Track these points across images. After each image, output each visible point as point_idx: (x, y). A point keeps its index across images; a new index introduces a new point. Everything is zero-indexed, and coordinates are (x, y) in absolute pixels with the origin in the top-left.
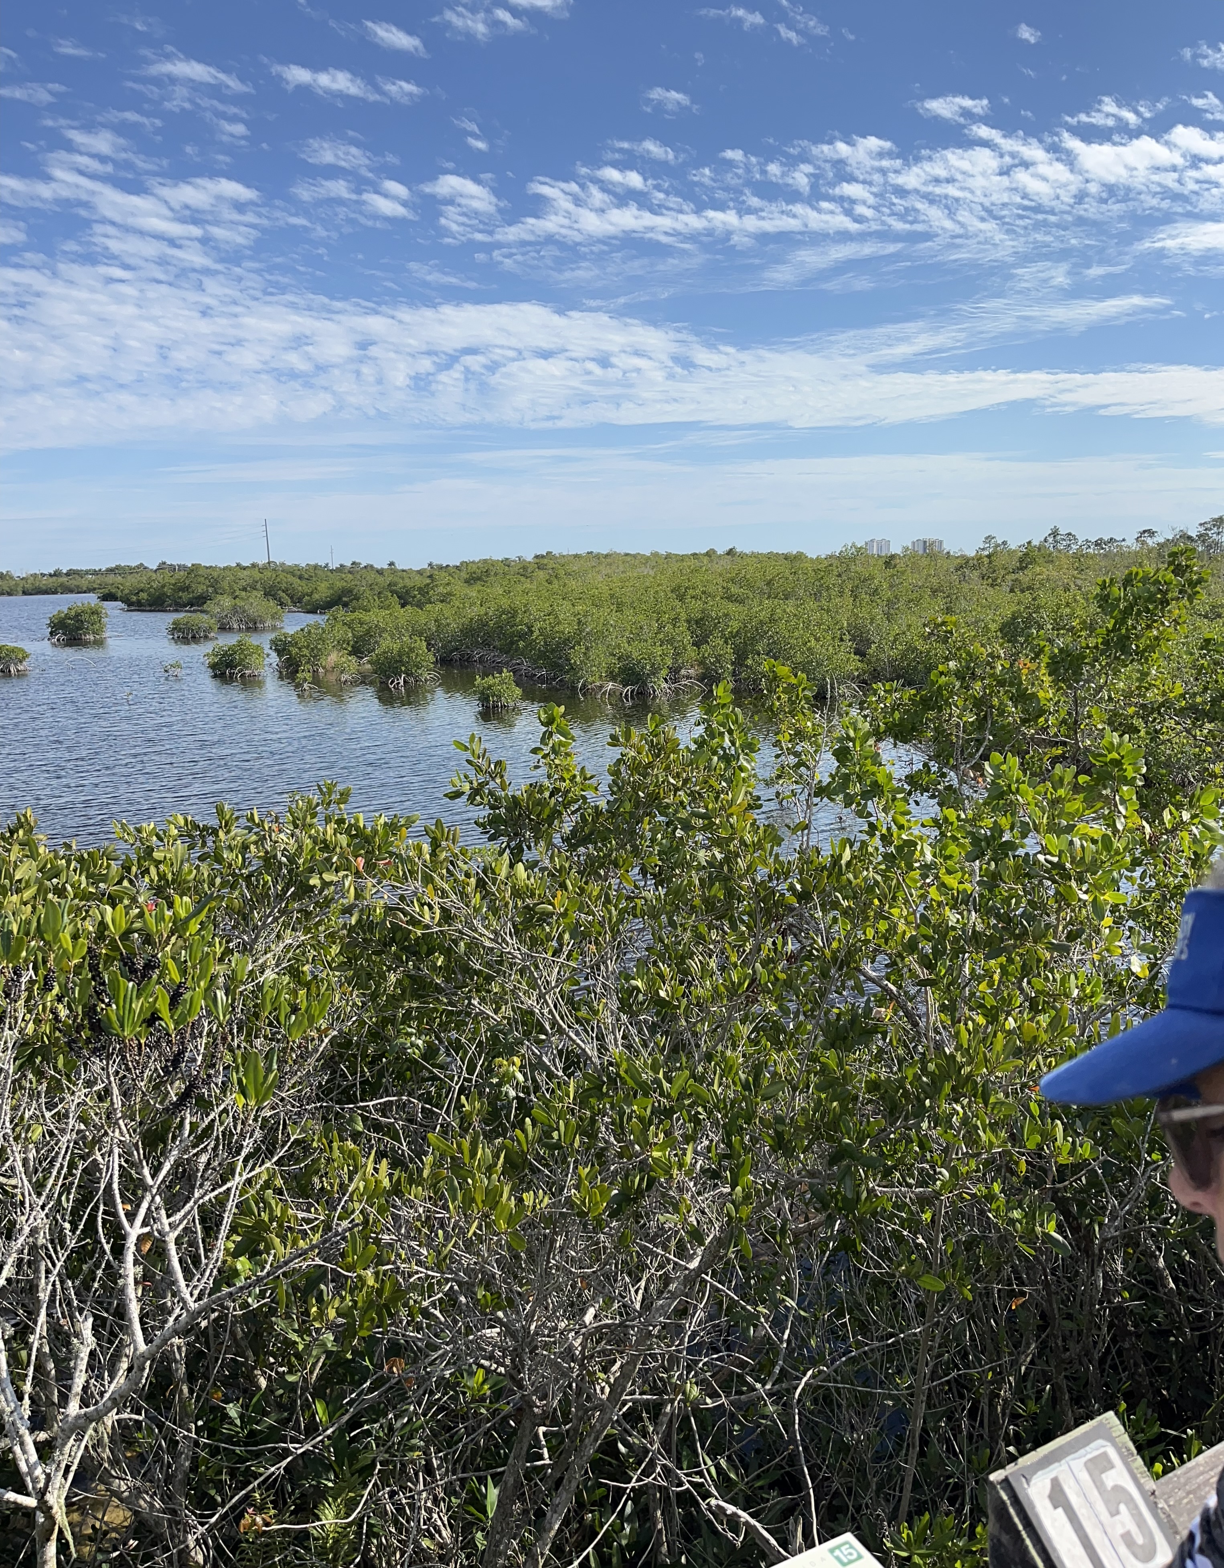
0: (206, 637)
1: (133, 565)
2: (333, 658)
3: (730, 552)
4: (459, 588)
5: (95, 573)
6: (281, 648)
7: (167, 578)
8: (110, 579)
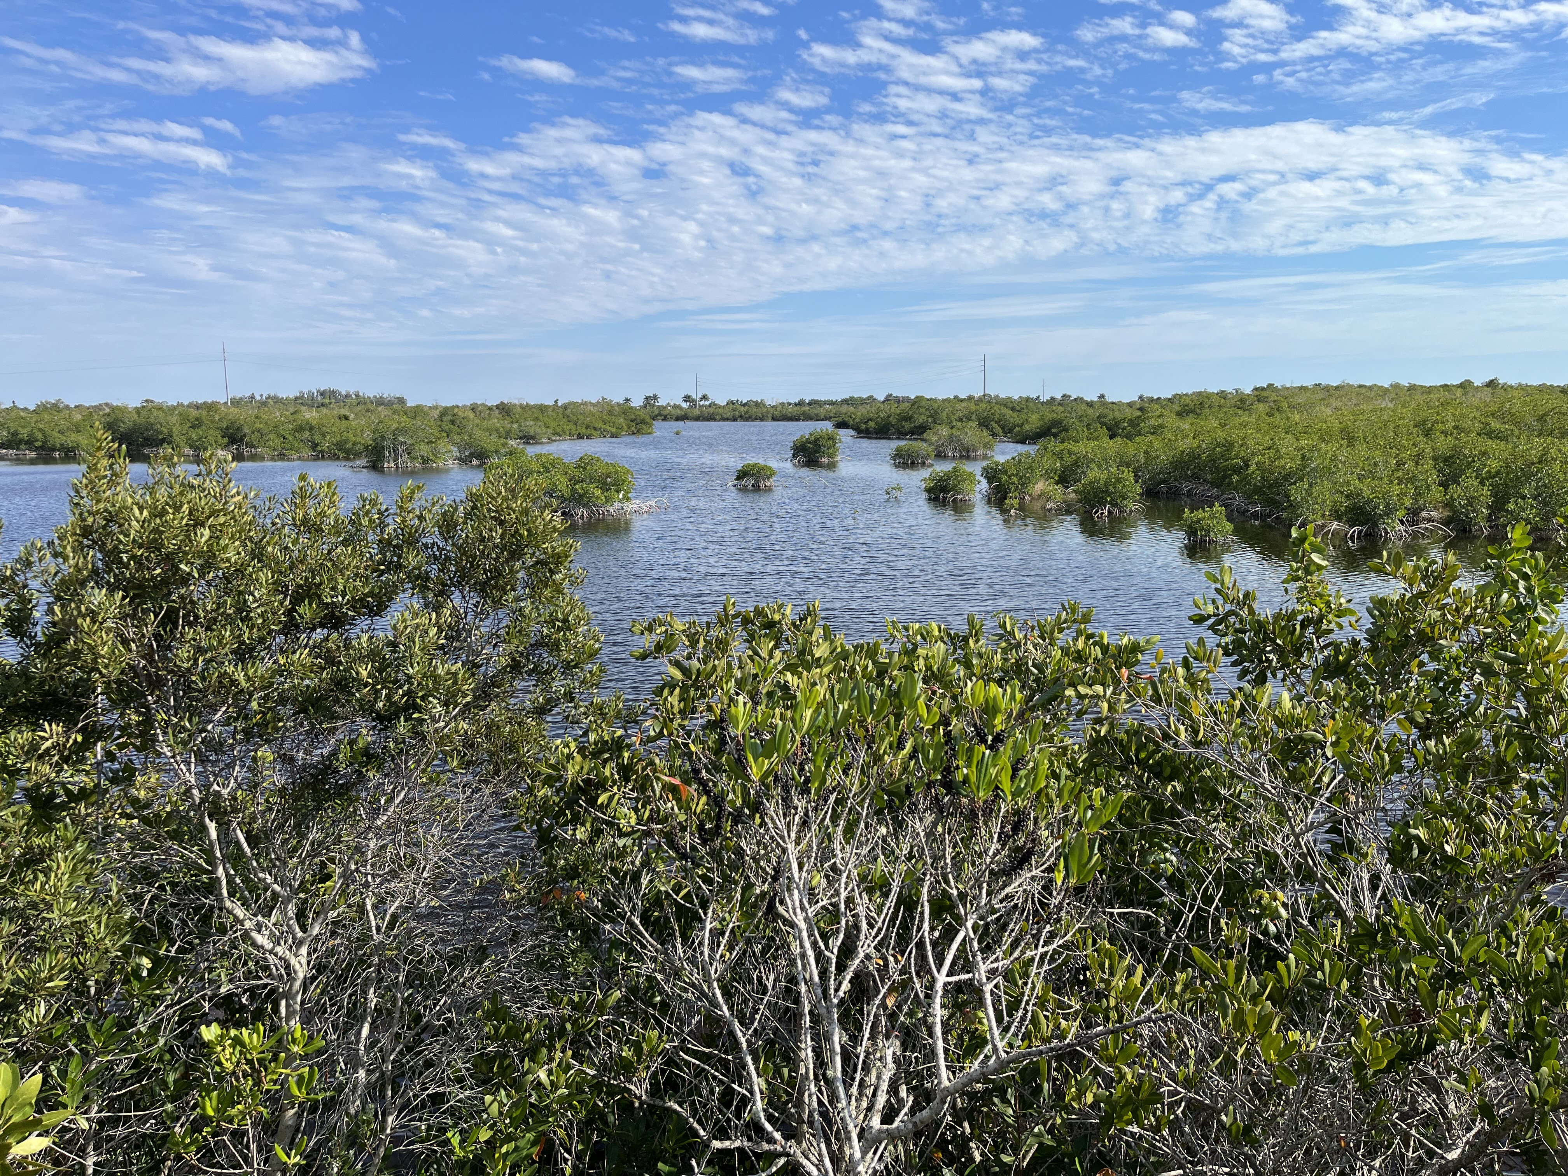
0: (923, 464)
1: (865, 396)
2: (1040, 486)
3: (1491, 384)
4: (1171, 420)
5: (831, 403)
6: (991, 475)
7: (894, 409)
8: (844, 409)
